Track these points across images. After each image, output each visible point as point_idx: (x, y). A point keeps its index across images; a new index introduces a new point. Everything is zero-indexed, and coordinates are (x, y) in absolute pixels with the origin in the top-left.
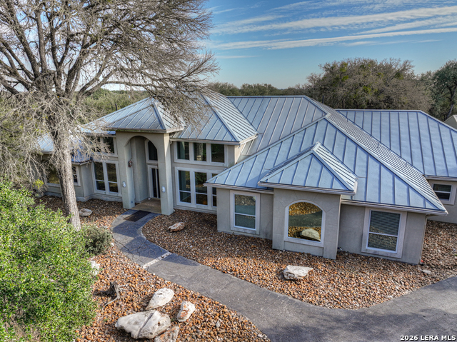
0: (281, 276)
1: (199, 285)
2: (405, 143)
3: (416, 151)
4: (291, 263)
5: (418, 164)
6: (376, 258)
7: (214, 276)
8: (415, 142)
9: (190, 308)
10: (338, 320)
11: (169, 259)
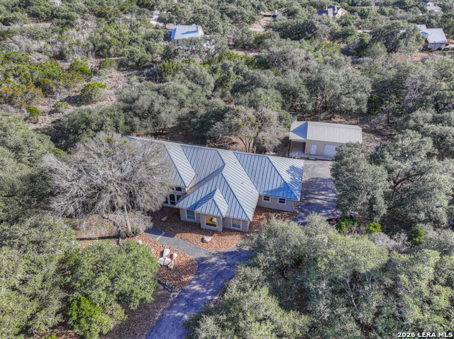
0: (203, 240)
1: (177, 246)
2: (257, 175)
3: (260, 180)
4: (207, 235)
5: (259, 188)
6: (234, 231)
7: (181, 242)
8: (261, 176)
9: (175, 255)
10: (213, 254)
11: (164, 235)
